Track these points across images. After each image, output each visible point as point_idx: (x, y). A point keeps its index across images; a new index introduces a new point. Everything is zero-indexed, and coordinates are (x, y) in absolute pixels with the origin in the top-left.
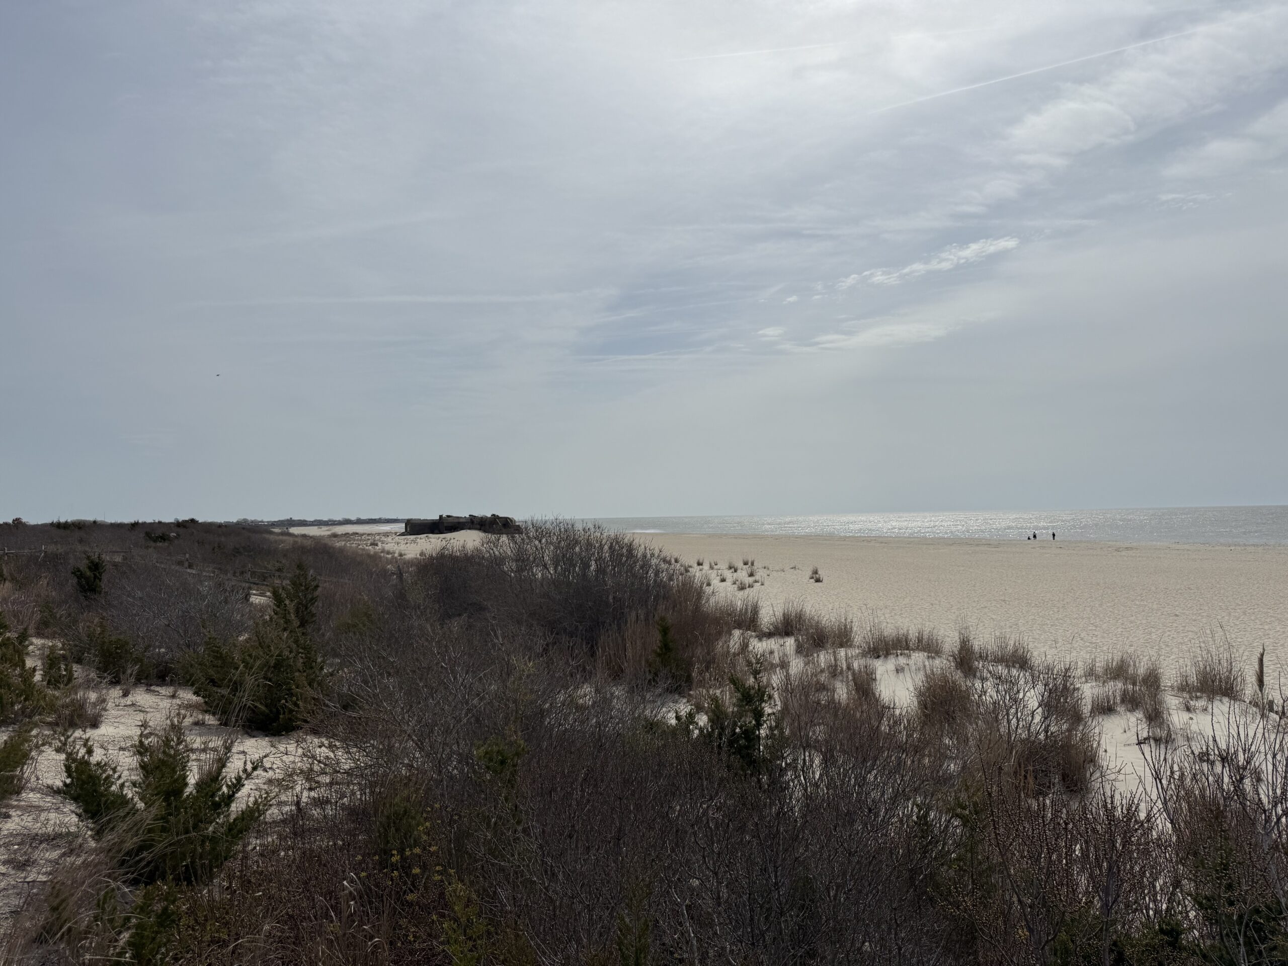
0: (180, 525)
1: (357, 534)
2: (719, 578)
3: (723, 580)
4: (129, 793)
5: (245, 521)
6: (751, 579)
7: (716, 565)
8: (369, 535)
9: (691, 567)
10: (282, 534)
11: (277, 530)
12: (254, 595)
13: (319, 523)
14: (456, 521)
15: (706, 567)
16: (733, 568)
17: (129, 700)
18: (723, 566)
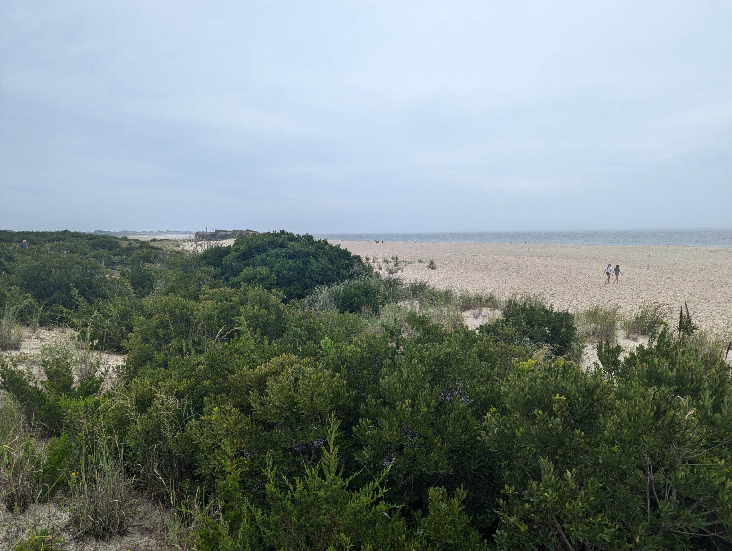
0: (60, 233)
1: (167, 239)
2: (378, 267)
3: (381, 268)
4: (40, 387)
5: (99, 231)
6: (396, 267)
7: (377, 259)
8: (174, 241)
13: (145, 233)
14: (225, 233)
15: (371, 261)
16: (386, 261)
17: (36, 335)
18: (380, 260)
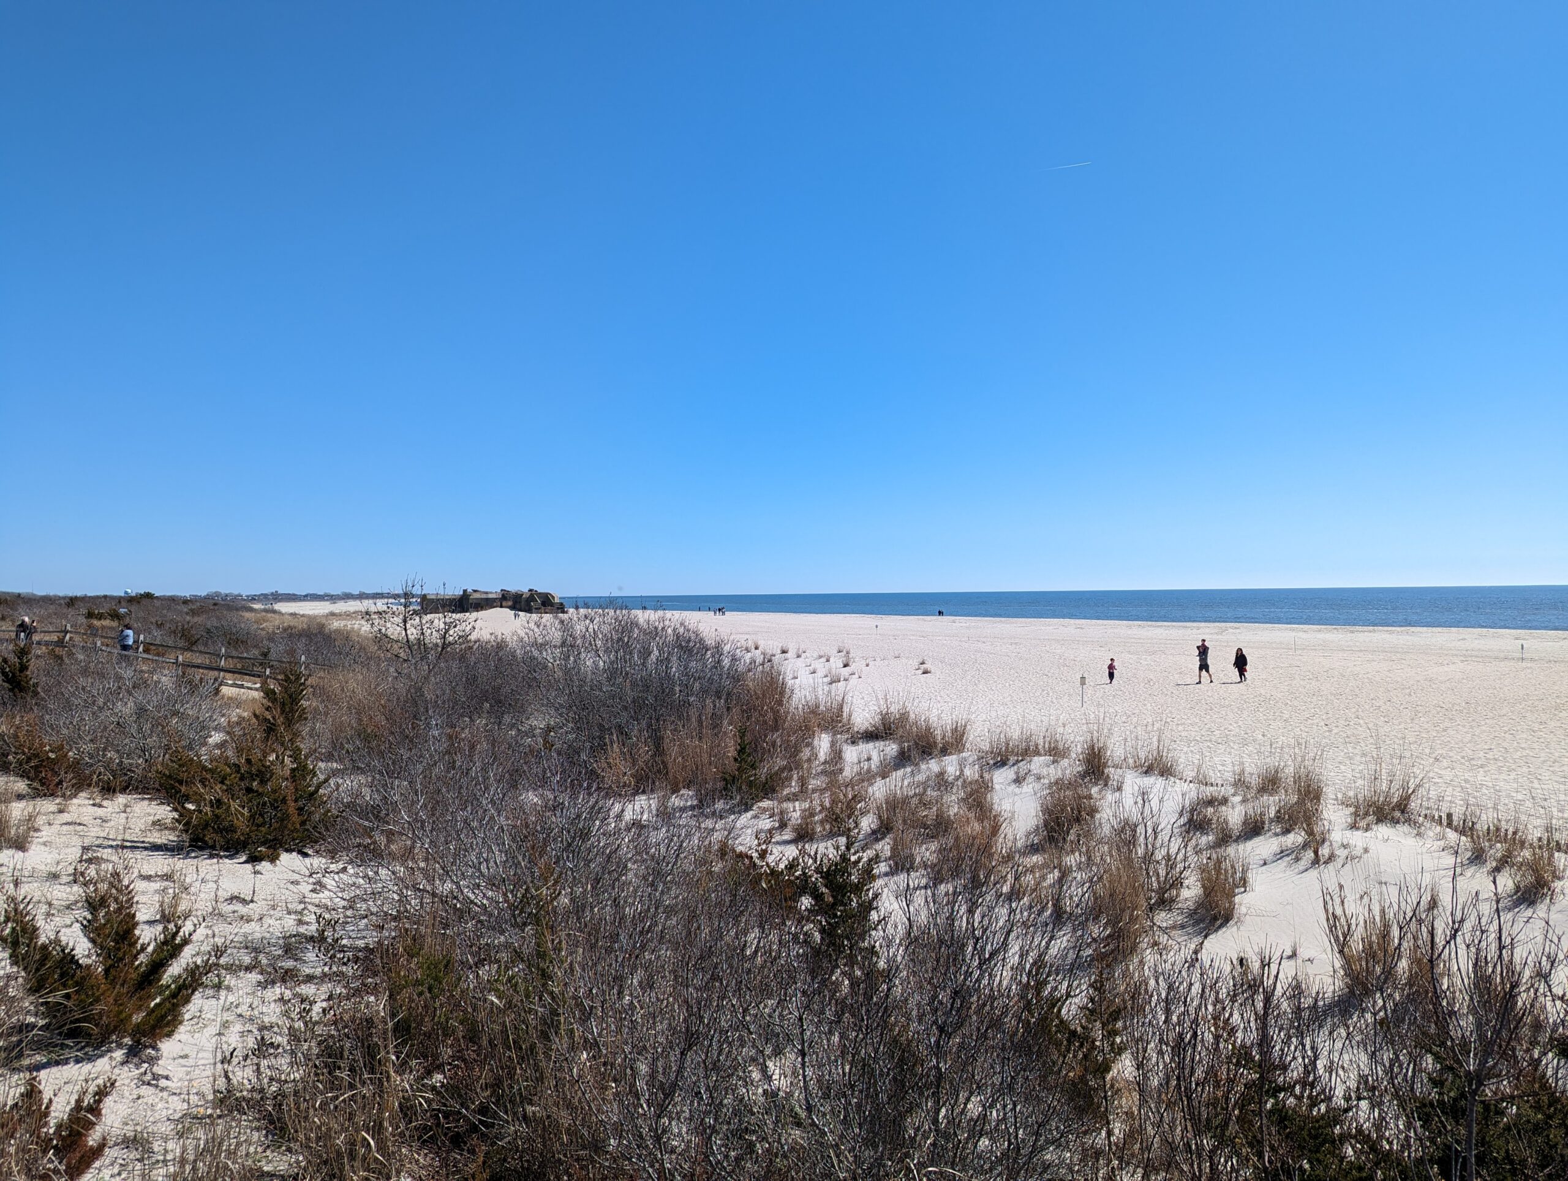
0: (131, 600)
2: (807, 669)
3: (814, 672)
5: (218, 594)
6: (846, 671)
7: (804, 651)
9: (774, 656)
10: (266, 611)
11: (256, 606)
12: (227, 685)
13: (313, 598)
14: (484, 596)
15: (792, 655)
16: (824, 657)
17: (66, 817)
18: (812, 653)
